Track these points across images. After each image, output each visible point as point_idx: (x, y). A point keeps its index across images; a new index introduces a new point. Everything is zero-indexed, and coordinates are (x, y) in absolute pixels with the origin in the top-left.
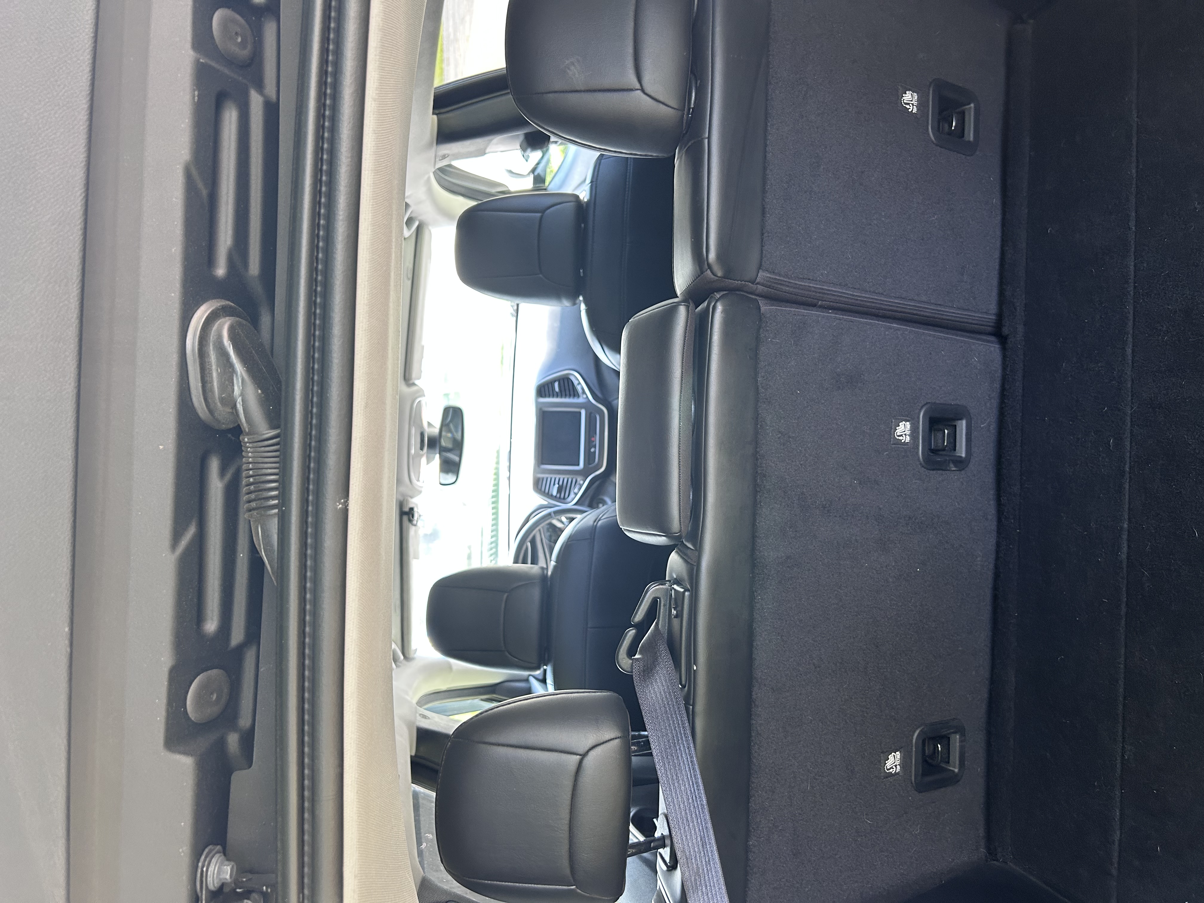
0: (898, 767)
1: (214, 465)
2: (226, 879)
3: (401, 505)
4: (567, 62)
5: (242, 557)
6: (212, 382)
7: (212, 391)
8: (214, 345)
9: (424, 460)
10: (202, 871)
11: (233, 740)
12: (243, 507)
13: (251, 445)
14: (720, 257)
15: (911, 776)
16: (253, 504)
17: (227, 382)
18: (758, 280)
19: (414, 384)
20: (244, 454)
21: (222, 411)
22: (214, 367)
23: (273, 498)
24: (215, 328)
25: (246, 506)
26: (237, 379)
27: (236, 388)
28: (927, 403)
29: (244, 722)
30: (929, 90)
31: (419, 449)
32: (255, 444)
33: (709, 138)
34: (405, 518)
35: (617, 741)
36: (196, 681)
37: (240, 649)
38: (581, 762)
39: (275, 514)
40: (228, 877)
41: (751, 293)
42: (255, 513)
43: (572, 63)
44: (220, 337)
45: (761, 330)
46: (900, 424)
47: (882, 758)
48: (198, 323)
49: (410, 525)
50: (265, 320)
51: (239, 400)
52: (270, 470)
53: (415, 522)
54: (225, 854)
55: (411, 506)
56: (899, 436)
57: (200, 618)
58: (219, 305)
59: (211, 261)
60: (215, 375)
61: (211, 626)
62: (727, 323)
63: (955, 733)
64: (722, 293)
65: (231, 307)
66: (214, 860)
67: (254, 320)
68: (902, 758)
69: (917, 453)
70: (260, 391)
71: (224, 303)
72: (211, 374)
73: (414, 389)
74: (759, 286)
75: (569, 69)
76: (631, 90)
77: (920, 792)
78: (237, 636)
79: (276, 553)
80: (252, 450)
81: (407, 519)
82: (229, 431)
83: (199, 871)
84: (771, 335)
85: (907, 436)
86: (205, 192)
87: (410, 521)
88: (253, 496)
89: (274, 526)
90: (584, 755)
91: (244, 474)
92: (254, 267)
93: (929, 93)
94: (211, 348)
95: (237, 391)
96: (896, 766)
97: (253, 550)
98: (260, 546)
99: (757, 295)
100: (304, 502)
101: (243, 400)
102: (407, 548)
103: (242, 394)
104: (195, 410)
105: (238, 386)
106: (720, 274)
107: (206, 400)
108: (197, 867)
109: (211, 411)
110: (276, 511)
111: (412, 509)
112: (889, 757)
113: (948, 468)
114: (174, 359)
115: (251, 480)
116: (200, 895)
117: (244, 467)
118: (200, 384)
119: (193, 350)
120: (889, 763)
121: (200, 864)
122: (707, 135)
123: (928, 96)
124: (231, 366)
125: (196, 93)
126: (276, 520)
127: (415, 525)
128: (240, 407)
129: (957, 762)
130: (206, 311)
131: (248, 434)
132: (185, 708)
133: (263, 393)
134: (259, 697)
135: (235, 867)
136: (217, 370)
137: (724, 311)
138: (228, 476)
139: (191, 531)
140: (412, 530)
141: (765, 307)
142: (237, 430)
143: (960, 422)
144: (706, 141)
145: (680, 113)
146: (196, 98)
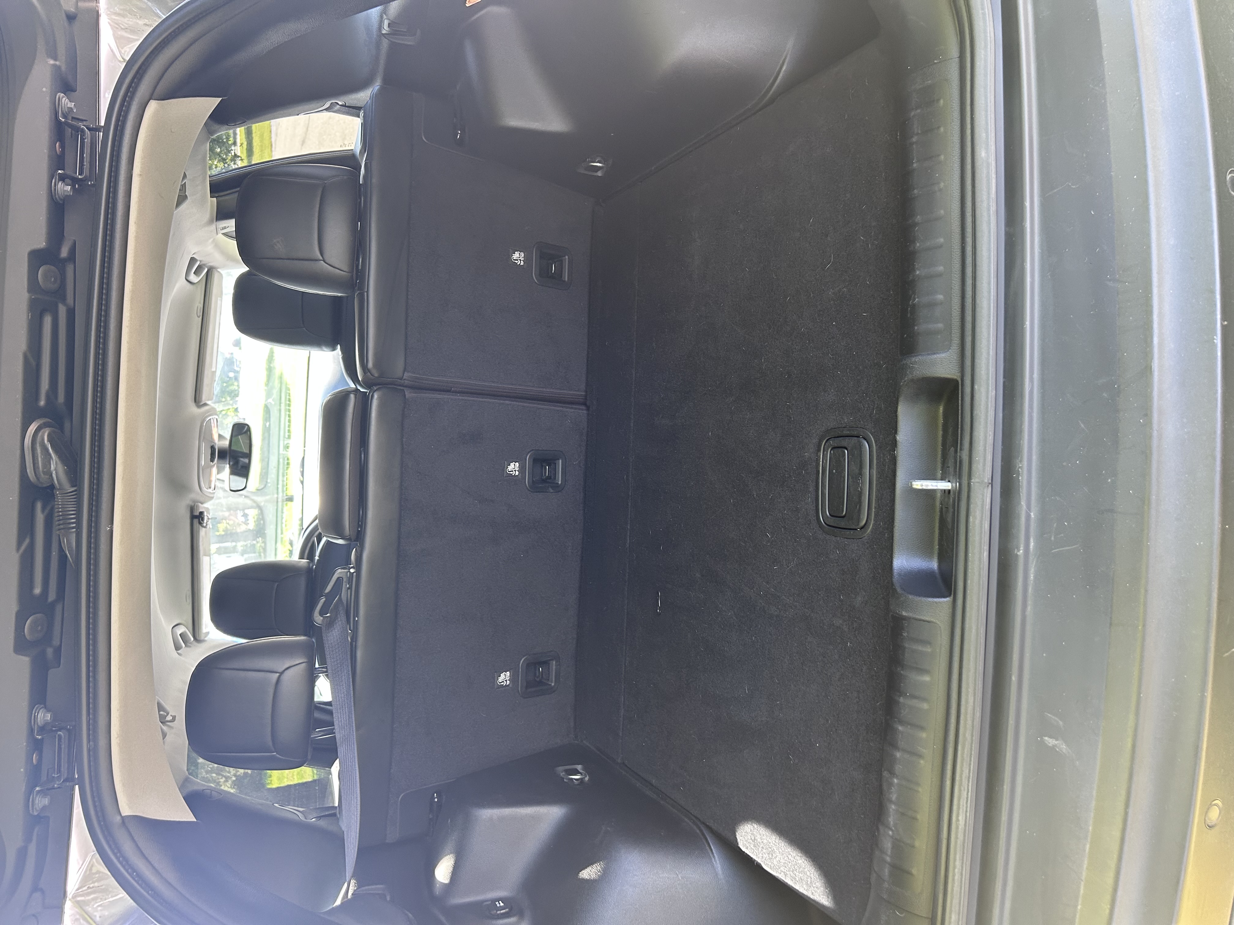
0: (508, 682)
1: (39, 505)
2: (48, 720)
3: (192, 509)
4: (275, 241)
5: (55, 554)
6: (38, 463)
7: (38, 468)
8: (40, 444)
9: (214, 470)
10: (35, 715)
11: (50, 651)
12: (55, 528)
13: (60, 495)
14: (375, 365)
15: (518, 688)
16: (62, 526)
17: (47, 463)
18: (404, 377)
19: (205, 404)
20: (56, 499)
21: (43, 477)
22: (39, 455)
23: (73, 523)
24: (40, 434)
25: (58, 527)
26: (53, 462)
27: (52, 466)
28: (533, 450)
29: (56, 642)
30: (533, 249)
31: (210, 460)
32: (63, 495)
33: (367, 292)
34: (196, 521)
35: (304, 664)
36: (30, 619)
37: (53, 604)
38: (279, 677)
39: (74, 531)
40: (49, 719)
41: (400, 385)
42: (63, 531)
43: (278, 242)
44: (43, 439)
45: (406, 409)
46: (511, 464)
47: (496, 676)
48: (31, 432)
49: (201, 527)
50: (67, 425)
51: (54, 472)
52: (71, 509)
53: (205, 525)
54: (45, 708)
55: (201, 510)
56: (510, 471)
57: (32, 588)
58: (42, 422)
59: (37, 399)
60: (40, 459)
61: (37, 591)
62: (381, 406)
63: (552, 660)
64: (378, 387)
65: (49, 422)
66: (41, 711)
67: (61, 428)
68: (511, 676)
69: (525, 482)
70: (66, 468)
71: (45, 421)
72: (38, 459)
73: (206, 408)
74: (406, 381)
75: (276, 245)
76: (316, 260)
77: (524, 698)
78: (52, 597)
79: (75, 552)
80: (61, 498)
81: (198, 522)
82: (47, 487)
83: (33, 715)
84: (412, 412)
85: (517, 472)
86: (34, 363)
87: (200, 523)
88: (61, 522)
89: (73, 538)
90: (282, 673)
91: (56, 510)
92: (61, 398)
93: (533, 252)
94: (38, 445)
95: (53, 467)
96: (506, 681)
97: (61, 550)
98: (65, 548)
99: (404, 386)
100: (89, 526)
101: (56, 473)
102: (198, 547)
103: (56, 469)
104: (29, 478)
105: (54, 465)
106: (376, 375)
107: (35, 473)
108: (32, 714)
109: (38, 479)
110: (75, 530)
111: (201, 513)
112: (501, 675)
113: (548, 491)
114: (18, 453)
115: (61, 514)
116: (33, 727)
117: (56, 506)
118: (32, 465)
119: (28, 448)
120: (501, 679)
121: (33, 712)
122: (366, 290)
123: (533, 254)
124: (50, 455)
125: (30, 314)
126: (74, 535)
127: (205, 527)
128: (54, 476)
129: (554, 679)
130: (34, 427)
131: (59, 490)
132: (24, 631)
133: (67, 468)
134: (64, 630)
135: (52, 715)
136: (41, 457)
137: (380, 398)
138: (47, 511)
139: (27, 541)
140: (202, 532)
141: (408, 394)
142: (52, 487)
143: (557, 461)
144: (366, 293)
145: (350, 274)
146: (30, 317)
